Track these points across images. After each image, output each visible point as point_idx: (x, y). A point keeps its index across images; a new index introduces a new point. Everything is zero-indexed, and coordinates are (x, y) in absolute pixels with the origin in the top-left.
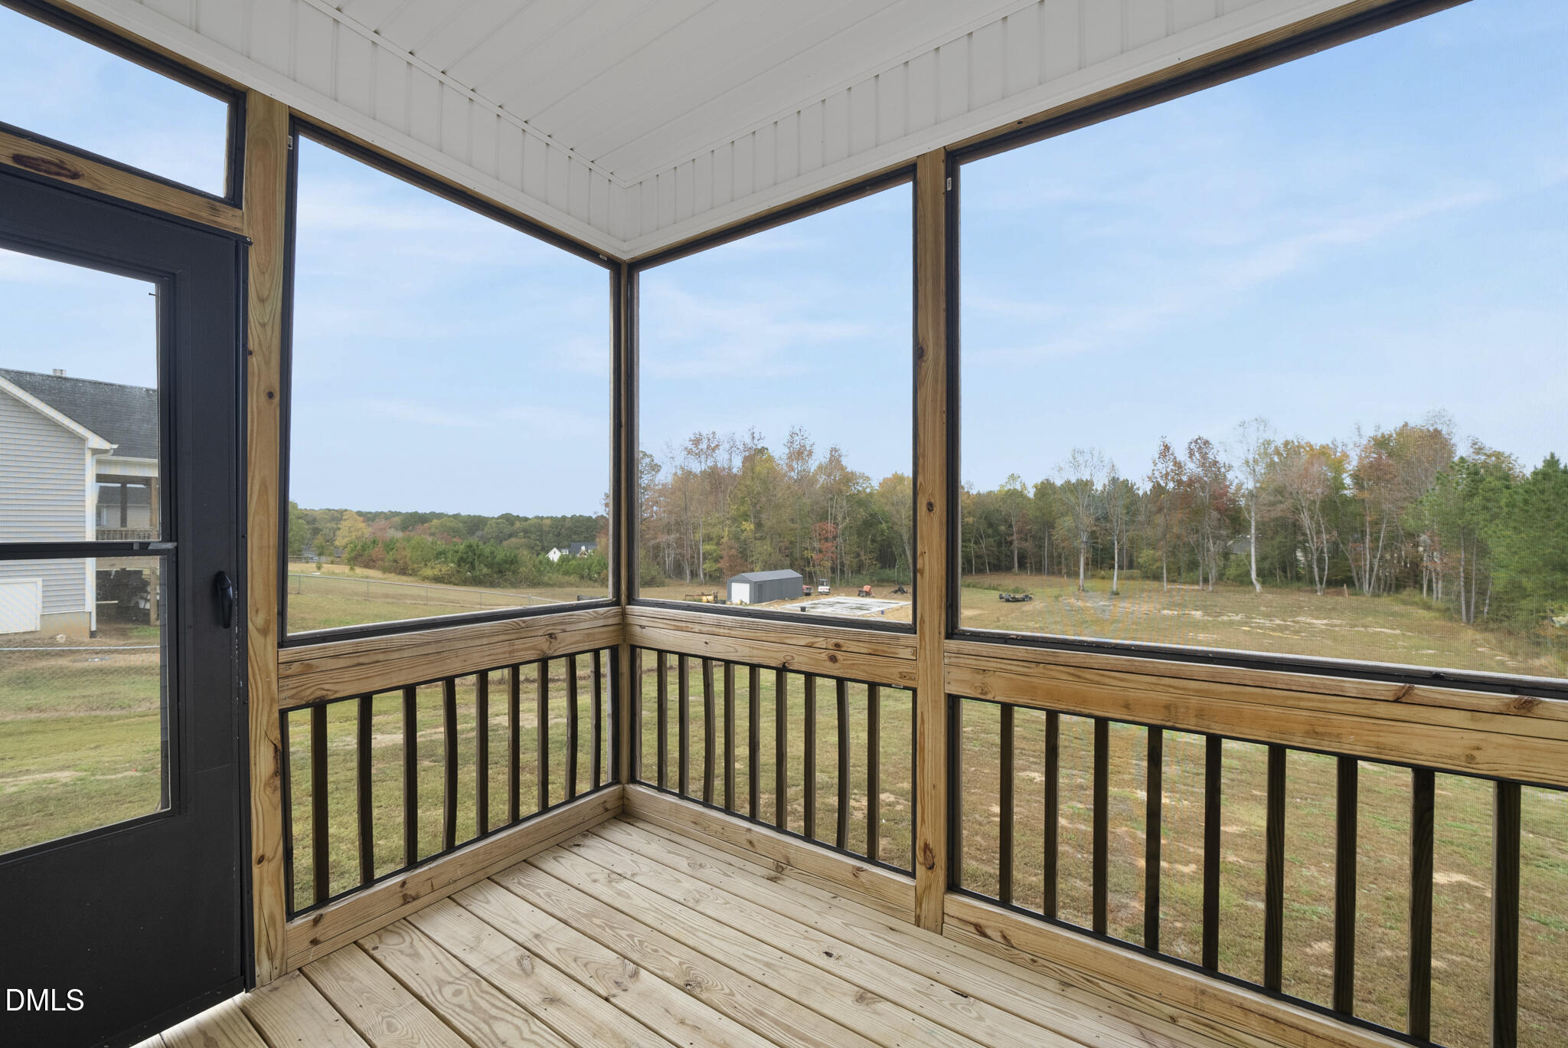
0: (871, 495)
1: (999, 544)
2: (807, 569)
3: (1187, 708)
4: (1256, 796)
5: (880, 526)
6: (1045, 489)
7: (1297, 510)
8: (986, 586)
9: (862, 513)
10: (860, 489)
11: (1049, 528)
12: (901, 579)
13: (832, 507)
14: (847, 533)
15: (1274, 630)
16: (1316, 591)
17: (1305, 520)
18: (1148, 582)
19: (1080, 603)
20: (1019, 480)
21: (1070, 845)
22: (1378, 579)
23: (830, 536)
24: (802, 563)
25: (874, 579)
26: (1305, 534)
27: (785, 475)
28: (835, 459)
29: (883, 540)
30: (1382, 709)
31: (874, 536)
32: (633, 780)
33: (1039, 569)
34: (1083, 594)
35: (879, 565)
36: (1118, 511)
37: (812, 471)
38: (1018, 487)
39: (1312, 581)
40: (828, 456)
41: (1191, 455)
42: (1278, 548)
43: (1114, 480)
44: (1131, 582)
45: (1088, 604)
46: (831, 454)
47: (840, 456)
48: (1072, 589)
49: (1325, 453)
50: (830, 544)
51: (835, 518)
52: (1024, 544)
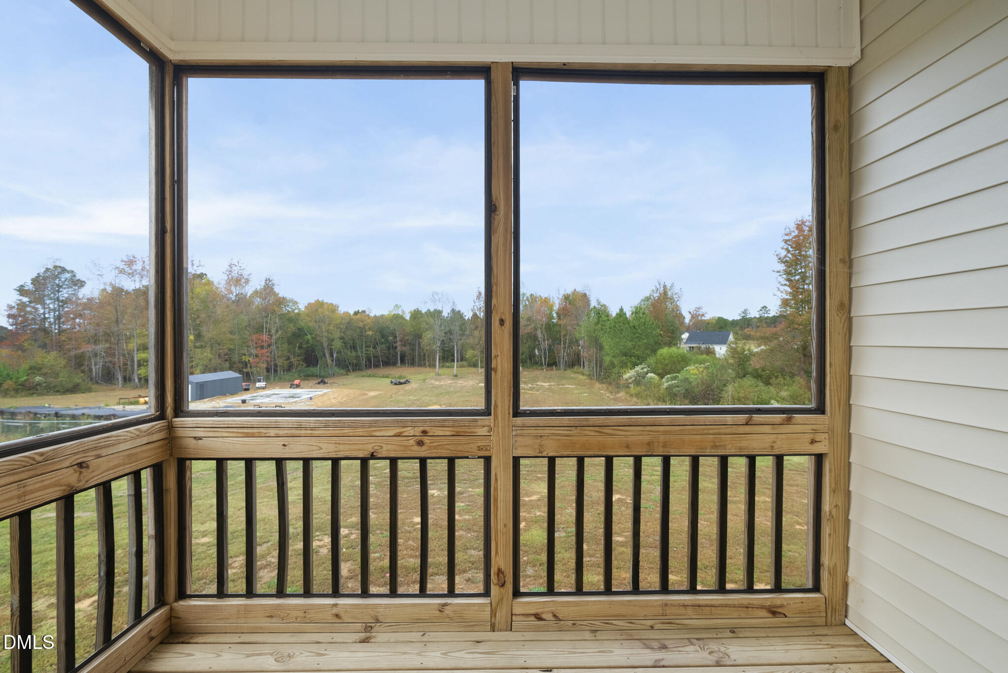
0: (298, 314)
1: (389, 348)
2: (245, 370)
3: (659, 442)
4: (539, 477)
5: (306, 337)
6: (416, 314)
7: (536, 329)
8: (381, 375)
9: (292, 328)
10: (290, 310)
11: (419, 338)
12: (323, 374)
13: (267, 322)
14: (279, 342)
15: (529, 390)
16: (543, 369)
17: (540, 335)
18: (471, 368)
19: (437, 383)
20: (401, 308)
21: (463, 530)
22: (566, 362)
23: (265, 344)
24: (240, 366)
25: (301, 375)
26: (539, 341)
27: (223, 297)
28: (268, 288)
29: (308, 347)
30: (742, 429)
31: (301, 344)
32: (182, 594)
33: (412, 364)
34: (439, 377)
35: (305, 365)
36: (456, 329)
37: (249, 295)
38: (400, 313)
39: (542, 365)
40: (264, 284)
42: (528, 348)
43: (453, 310)
44: (463, 369)
45: (442, 383)
46: (266, 283)
47: (273, 285)
48: (432, 374)
49: (546, 301)
50: (265, 351)
51: (269, 331)
52: (404, 348)
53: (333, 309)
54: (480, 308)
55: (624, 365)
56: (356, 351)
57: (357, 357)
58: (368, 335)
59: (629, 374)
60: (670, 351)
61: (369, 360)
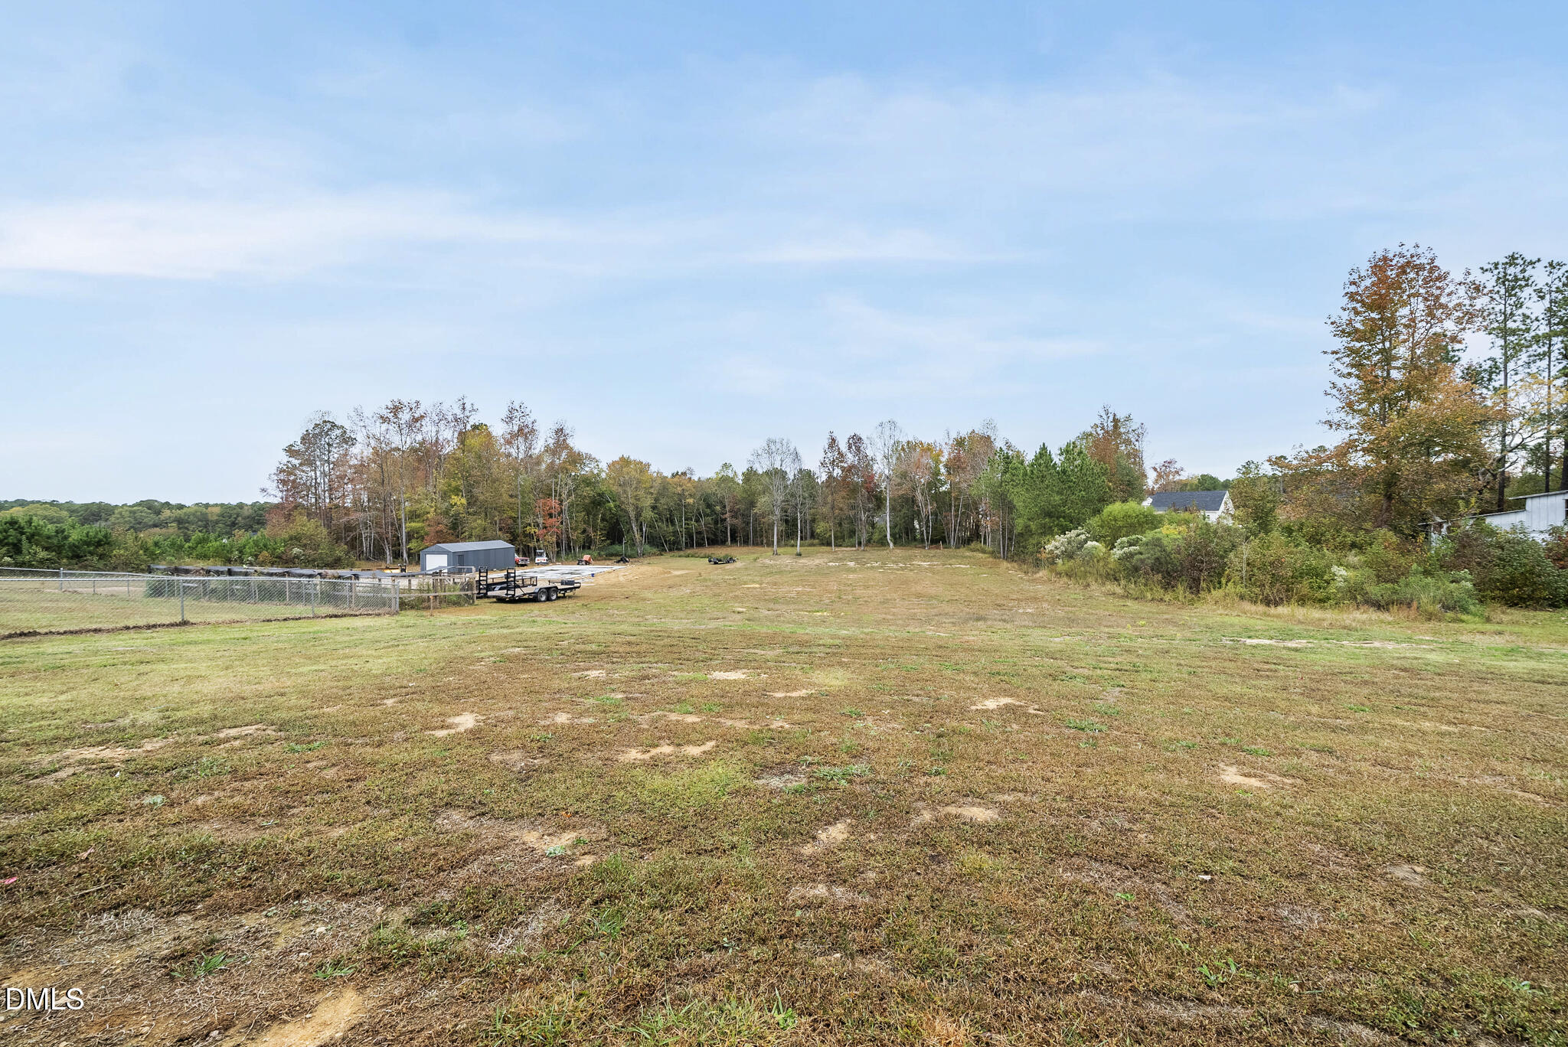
0: (598, 475)
1: (716, 523)
2: (530, 544)
5: (608, 505)
6: (750, 476)
7: (914, 489)
8: (702, 555)
9: (588, 491)
10: (588, 469)
11: (752, 506)
13: (557, 483)
14: (573, 510)
15: (898, 570)
17: (919, 497)
18: (821, 547)
19: (771, 562)
20: (731, 468)
22: (959, 537)
23: (555, 512)
24: (525, 538)
26: (919, 507)
27: (503, 452)
28: (561, 439)
29: (611, 518)
31: (603, 514)
33: (746, 542)
34: (774, 556)
35: (607, 542)
36: (800, 491)
37: (537, 453)
38: (731, 475)
39: (922, 541)
40: (554, 436)
41: (850, 448)
42: (903, 518)
43: (801, 470)
44: (812, 548)
45: (780, 563)
46: (556, 434)
47: (566, 437)
48: (766, 554)
49: (928, 449)
50: (554, 519)
51: (560, 495)
52: (735, 521)
53: (643, 468)
54: (834, 461)
55: (1048, 531)
56: (673, 523)
57: (675, 533)
58: (689, 504)
59: (1056, 543)
60: (1124, 508)
61: (691, 537)
